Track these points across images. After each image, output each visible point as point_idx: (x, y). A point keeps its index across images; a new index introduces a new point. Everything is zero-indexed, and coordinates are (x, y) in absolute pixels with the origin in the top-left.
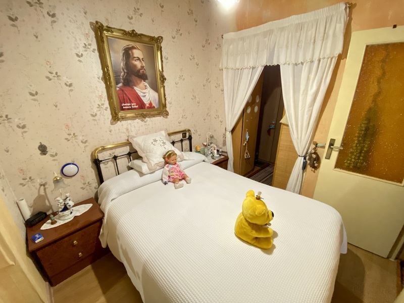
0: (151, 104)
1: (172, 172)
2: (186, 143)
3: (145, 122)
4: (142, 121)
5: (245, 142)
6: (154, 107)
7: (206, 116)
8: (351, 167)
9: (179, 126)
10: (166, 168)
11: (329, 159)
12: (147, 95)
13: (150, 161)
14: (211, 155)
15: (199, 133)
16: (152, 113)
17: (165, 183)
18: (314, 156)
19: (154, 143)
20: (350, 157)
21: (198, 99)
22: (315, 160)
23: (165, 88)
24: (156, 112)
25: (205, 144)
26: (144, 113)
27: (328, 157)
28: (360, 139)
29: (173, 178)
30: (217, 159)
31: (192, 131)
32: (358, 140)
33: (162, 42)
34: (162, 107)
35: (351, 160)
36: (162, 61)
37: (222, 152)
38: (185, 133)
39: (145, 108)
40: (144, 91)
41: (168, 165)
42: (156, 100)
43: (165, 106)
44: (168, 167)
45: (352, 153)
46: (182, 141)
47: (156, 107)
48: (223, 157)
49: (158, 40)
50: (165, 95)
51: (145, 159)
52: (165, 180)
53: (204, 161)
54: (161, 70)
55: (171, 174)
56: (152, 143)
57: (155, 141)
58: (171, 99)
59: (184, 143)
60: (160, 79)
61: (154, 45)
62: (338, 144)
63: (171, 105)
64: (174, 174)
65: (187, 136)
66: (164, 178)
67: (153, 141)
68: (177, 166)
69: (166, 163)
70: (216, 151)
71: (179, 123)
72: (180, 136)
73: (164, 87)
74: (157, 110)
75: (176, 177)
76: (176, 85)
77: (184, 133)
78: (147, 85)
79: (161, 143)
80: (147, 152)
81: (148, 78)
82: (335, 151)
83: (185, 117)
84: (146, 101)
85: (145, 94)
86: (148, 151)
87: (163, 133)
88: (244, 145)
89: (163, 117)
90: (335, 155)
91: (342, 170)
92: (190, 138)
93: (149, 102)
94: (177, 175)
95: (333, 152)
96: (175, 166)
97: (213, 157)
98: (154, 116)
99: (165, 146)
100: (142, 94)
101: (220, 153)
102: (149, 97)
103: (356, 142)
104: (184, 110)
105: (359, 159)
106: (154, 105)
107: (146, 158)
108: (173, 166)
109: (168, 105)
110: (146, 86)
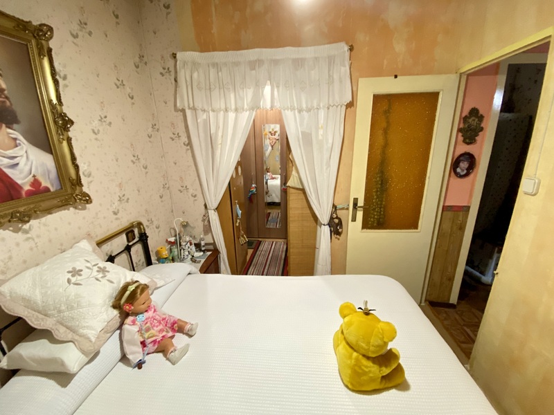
0: (36, 183)
1: (148, 330)
2: (137, 250)
3: (26, 232)
4: (16, 231)
5: (238, 221)
6: (47, 190)
7: (162, 190)
8: (375, 224)
9: (117, 219)
10: (131, 328)
11: (355, 221)
12: (22, 161)
13: (81, 331)
14: (190, 257)
15: (156, 223)
16: (44, 205)
17: (139, 365)
18: (336, 221)
19: (73, 280)
20: (372, 214)
21: (143, 162)
22: (337, 225)
23: (73, 142)
24: (55, 202)
25: (172, 239)
26: (22, 209)
27: (354, 219)
28: (379, 193)
29: (154, 342)
30: (203, 261)
31: (145, 223)
32: (377, 195)
33: (51, 37)
34: (68, 185)
35: (374, 218)
36: (56, 82)
37: (206, 244)
38: (133, 231)
39: (19, 197)
40: (10, 153)
41: (130, 319)
42: (49, 172)
43: (78, 182)
44: (134, 323)
45: (374, 210)
46: (128, 249)
47: (52, 190)
48: (209, 253)
49: (42, 33)
50: (73, 158)
51: (60, 333)
52: (135, 357)
53: (189, 274)
54: (55, 101)
55: (146, 335)
56: (69, 281)
57: (76, 272)
58: (89, 166)
59: (133, 250)
60: (55, 122)
61: (30, 41)
62: (361, 203)
63: (90, 179)
64: (152, 332)
65: (136, 235)
66: (133, 353)
67: (69, 276)
68: (155, 311)
69: (125, 315)
70: (193, 248)
71: (115, 213)
72: (122, 241)
73: (69, 140)
74: (56, 195)
75: (161, 335)
76: (94, 136)
77: (129, 232)
78: (20, 137)
79: (95, 273)
80: (60, 311)
81: (20, 117)
82: (359, 210)
83: (125, 198)
84: (21, 177)
85: (15, 161)
86: (63, 308)
87: (86, 245)
88: (237, 225)
89: (76, 208)
90: (360, 214)
91: (369, 230)
92: (143, 238)
93: (30, 178)
94: (161, 331)
95: (358, 212)
96: (150, 314)
97: (194, 260)
98: (49, 211)
99: (109, 276)
100: (6, 161)
101: (203, 249)
102: (27, 169)
103: (375, 197)
104: (120, 185)
105: (381, 214)
106: (45, 183)
107: (62, 329)
108: (146, 315)
109: (84, 180)
110: (15, 139)
